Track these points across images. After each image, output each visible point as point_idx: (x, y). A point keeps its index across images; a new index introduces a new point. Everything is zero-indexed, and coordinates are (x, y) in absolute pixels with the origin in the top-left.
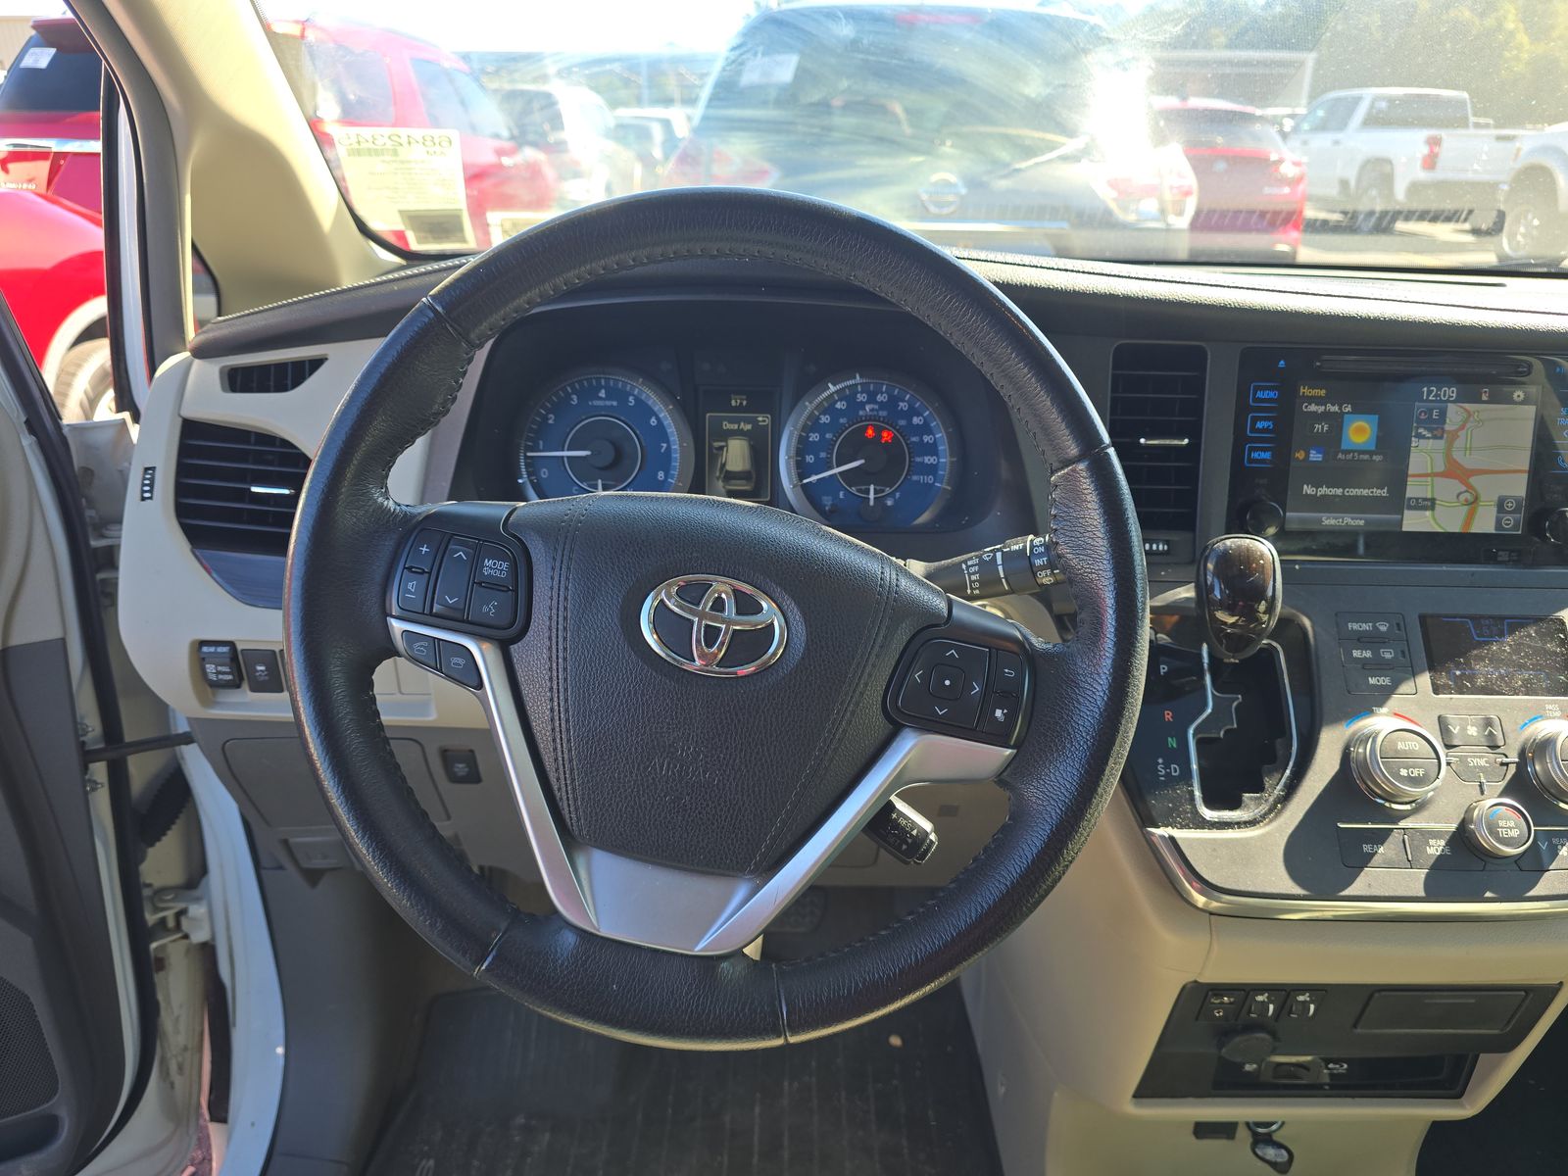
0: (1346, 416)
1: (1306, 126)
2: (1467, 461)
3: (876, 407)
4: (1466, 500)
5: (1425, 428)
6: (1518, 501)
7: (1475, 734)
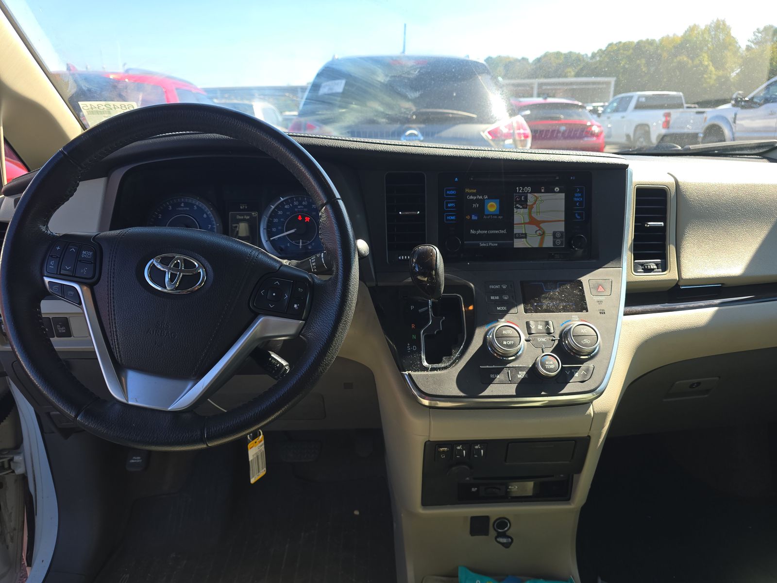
0: (485, 200)
1: (609, 110)
2: (538, 217)
3: (302, 207)
4: (540, 234)
5: (519, 204)
6: (561, 233)
7: (541, 328)
